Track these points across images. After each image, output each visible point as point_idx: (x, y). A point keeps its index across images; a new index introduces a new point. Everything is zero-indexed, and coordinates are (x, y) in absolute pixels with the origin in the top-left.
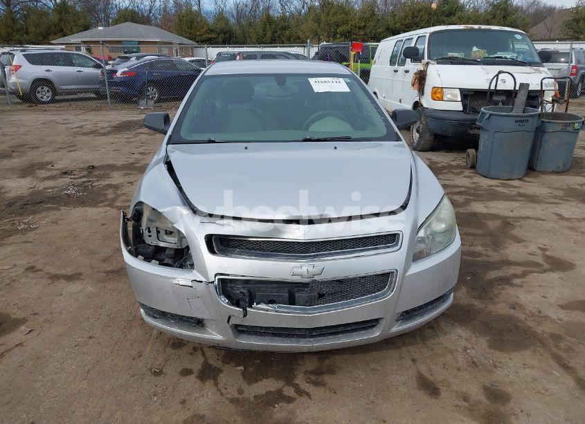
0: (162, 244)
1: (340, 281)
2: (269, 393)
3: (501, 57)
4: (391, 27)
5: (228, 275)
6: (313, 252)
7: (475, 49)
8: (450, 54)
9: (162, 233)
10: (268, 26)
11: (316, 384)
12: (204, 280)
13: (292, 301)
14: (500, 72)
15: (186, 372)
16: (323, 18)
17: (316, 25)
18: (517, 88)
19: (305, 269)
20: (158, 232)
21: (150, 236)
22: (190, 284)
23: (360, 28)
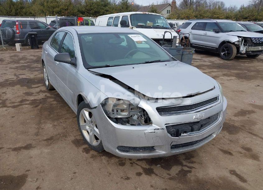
0: (119, 117)
1: (209, 118)
2: (179, 171)
3: (159, 26)
4: (80, 10)
5: (169, 124)
6: (194, 108)
7: (148, 22)
8: (139, 24)
9: (119, 111)
11: (193, 162)
12: (159, 128)
13: (192, 130)
14: (167, 32)
15: (139, 174)
16: (45, 4)
18: (173, 38)
19: (198, 115)
20: (117, 111)
21: (113, 114)
22: (154, 131)
23: (65, 10)
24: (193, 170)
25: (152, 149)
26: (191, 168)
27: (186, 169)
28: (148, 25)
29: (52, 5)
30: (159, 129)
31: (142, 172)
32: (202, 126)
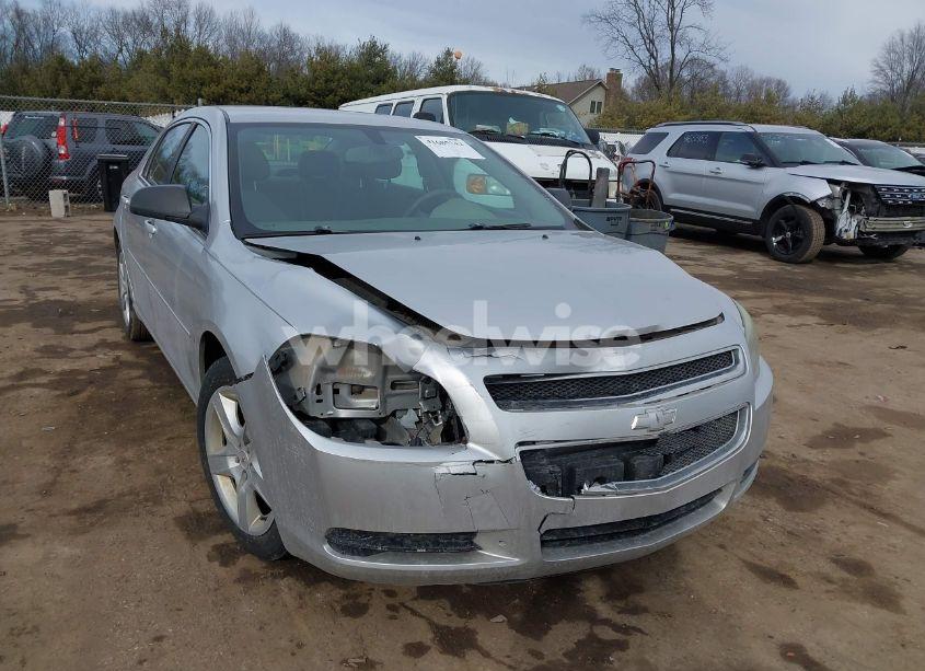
0: (343, 414)
1: (696, 429)
2: (579, 643)
3: (548, 135)
5: (534, 443)
6: (637, 390)
7: (512, 121)
9: (344, 391)
10: (61, 77)
11: (636, 610)
12: (496, 458)
13: (629, 474)
15: (416, 650)
16: (174, 69)
17: (162, 80)
19: (653, 416)
20: (336, 392)
21: (319, 401)
22: (470, 469)
23: (241, 91)
24: (635, 639)
25: (463, 543)
26: (626, 630)
27: (607, 634)
28: (509, 131)
29: (196, 73)
30: (492, 462)
31: (429, 643)
32: (667, 459)
